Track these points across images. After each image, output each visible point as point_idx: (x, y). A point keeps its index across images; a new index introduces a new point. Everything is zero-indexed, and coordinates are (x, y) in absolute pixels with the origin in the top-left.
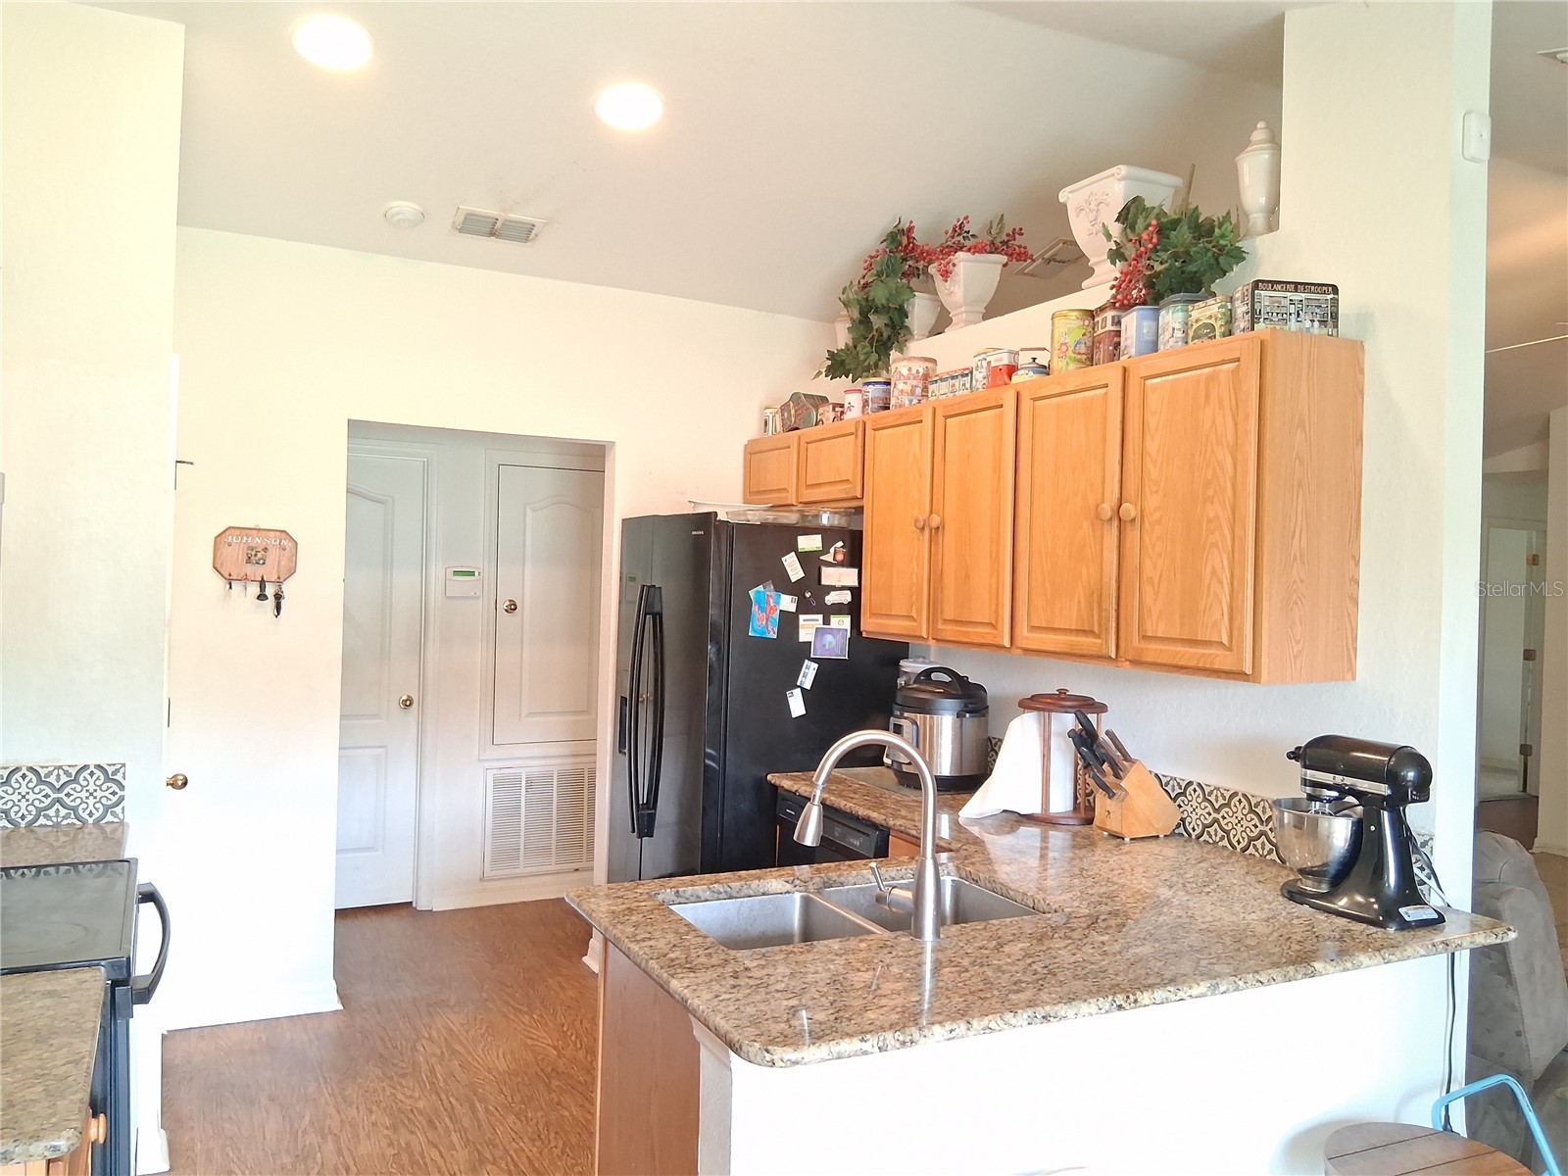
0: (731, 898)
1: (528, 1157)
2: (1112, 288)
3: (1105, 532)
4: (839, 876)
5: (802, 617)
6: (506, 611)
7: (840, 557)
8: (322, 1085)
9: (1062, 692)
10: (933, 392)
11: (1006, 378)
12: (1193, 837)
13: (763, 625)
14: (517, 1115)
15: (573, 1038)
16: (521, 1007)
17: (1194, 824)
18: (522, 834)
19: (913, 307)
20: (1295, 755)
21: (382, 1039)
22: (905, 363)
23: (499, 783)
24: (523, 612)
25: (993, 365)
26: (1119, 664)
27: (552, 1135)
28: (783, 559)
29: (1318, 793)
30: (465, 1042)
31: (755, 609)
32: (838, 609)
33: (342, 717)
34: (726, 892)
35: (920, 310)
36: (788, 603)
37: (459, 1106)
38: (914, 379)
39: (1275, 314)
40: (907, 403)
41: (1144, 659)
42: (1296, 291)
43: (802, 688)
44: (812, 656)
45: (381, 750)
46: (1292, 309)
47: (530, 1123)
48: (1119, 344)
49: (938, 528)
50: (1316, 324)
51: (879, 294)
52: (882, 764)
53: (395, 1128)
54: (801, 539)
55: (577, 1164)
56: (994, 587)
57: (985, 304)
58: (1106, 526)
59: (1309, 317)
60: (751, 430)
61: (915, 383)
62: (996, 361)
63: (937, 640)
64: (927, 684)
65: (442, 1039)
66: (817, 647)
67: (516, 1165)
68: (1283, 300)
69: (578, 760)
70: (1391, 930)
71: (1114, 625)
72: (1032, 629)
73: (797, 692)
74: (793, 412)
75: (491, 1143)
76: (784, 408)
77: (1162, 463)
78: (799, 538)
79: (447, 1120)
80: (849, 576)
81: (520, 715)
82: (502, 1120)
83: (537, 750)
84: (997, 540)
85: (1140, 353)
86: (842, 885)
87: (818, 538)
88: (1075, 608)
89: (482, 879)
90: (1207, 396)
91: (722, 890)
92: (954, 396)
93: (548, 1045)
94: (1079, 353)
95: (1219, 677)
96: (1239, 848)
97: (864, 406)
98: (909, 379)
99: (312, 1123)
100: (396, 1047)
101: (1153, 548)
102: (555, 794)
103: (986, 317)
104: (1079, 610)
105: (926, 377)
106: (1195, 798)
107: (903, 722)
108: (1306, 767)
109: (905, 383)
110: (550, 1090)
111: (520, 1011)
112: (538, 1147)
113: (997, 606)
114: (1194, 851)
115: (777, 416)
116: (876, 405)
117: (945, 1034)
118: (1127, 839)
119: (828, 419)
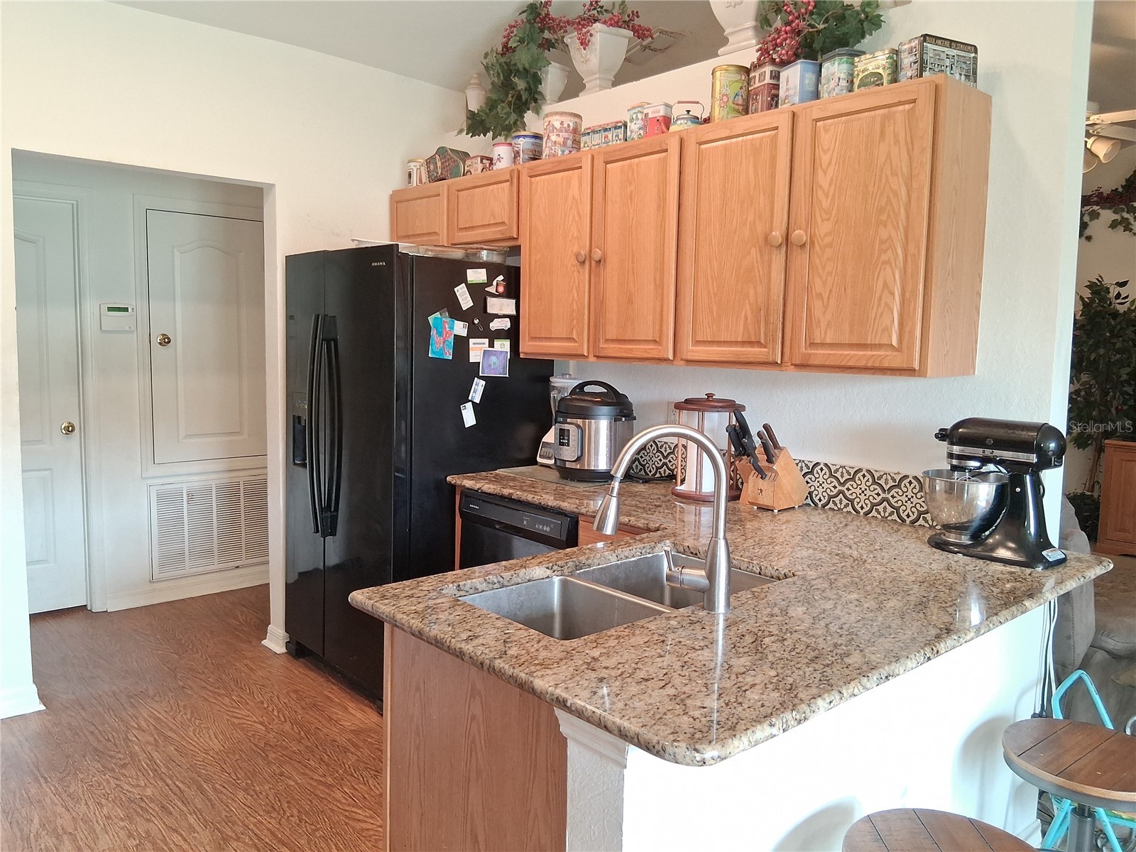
0: (503, 586)
1: (268, 829)
2: (758, 51)
3: (774, 257)
4: (588, 559)
5: (471, 341)
6: (160, 344)
7: (501, 289)
8: (44, 785)
9: (709, 395)
10: (585, 143)
11: (665, 129)
12: (820, 506)
13: (440, 348)
14: (245, 790)
15: (276, 713)
16: (218, 691)
17: (820, 495)
18: (186, 540)
19: (547, 74)
20: (943, 435)
21: (92, 733)
22: (557, 117)
23: (161, 497)
24: (176, 345)
25: (650, 116)
26: (784, 368)
27: (285, 805)
28: (456, 289)
29: (962, 465)
30: (174, 728)
31: (433, 332)
32: (500, 334)
33: (22, 442)
34: (499, 582)
35: (552, 78)
36: (460, 328)
37: (186, 789)
38: (566, 132)
39: (936, 65)
40: (560, 153)
41: (811, 362)
42: (951, 47)
43: (473, 402)
44: (481, 375)
45: (47, 472)
46: (948, 62)
47: (261, 797)
48: (777, 96)
49: (600, 261)
50: (963, 77)
51: (522, 58)
52: (536, 463)
53: (131, 820)
54: (469, 272)
55: (317, 830)
56: (658, 309)
57: (614, 73)
58: (775, 251)
59: (958, 71)
60: (395, 181)
61: (566, 135)
62: (653, 112)
63: (598, 357)
64: (582, 395)
65: (152, 728)
66: (485, 367)
67: (259, 839)
68: (942, 54)
69: (233, 474)
70: (1040, 569)
71: (780, 335)
72: (697, 343)
73: (469, 405)
74: (439, 164)
75: (228, 821)
76: (430, 161)
77: (834, 195)
78: (468, 271)
79: (179, 804)
80: (508, 307)
81: (178, 437)
82: (233, 797)
83: (195, 468)
84: (661, 269)
85: (802, 101)
86: (589, 566)
87: (484, 271)
88: (742, 324)
89: (152, 581)
90: (882, 133)
91: (496, 581)
92: (607, 145)
93: (255, 722)
94: (737, 104)
95: (884, 374)
96: (862, 512)
97: (515, 157)
98: (561, 131)
99: (43, 826)
100: (109, 740)
101: (823, 268)
102: (214, 504)
103: (615, 84)
104: (746, 324)
105: (575, 131)
106: (822, 476)
107: (566, 427)
108: (952, 443)
109: (558, 135)
110: (269, 763)
111: (220, 695)
112: (275, 819)
113: (661, 325)
114: (817, 517)
115: (422, 168)
116: (526, 157)
117: (826, 706)
118: (776, 511)
119: (476, 170)
